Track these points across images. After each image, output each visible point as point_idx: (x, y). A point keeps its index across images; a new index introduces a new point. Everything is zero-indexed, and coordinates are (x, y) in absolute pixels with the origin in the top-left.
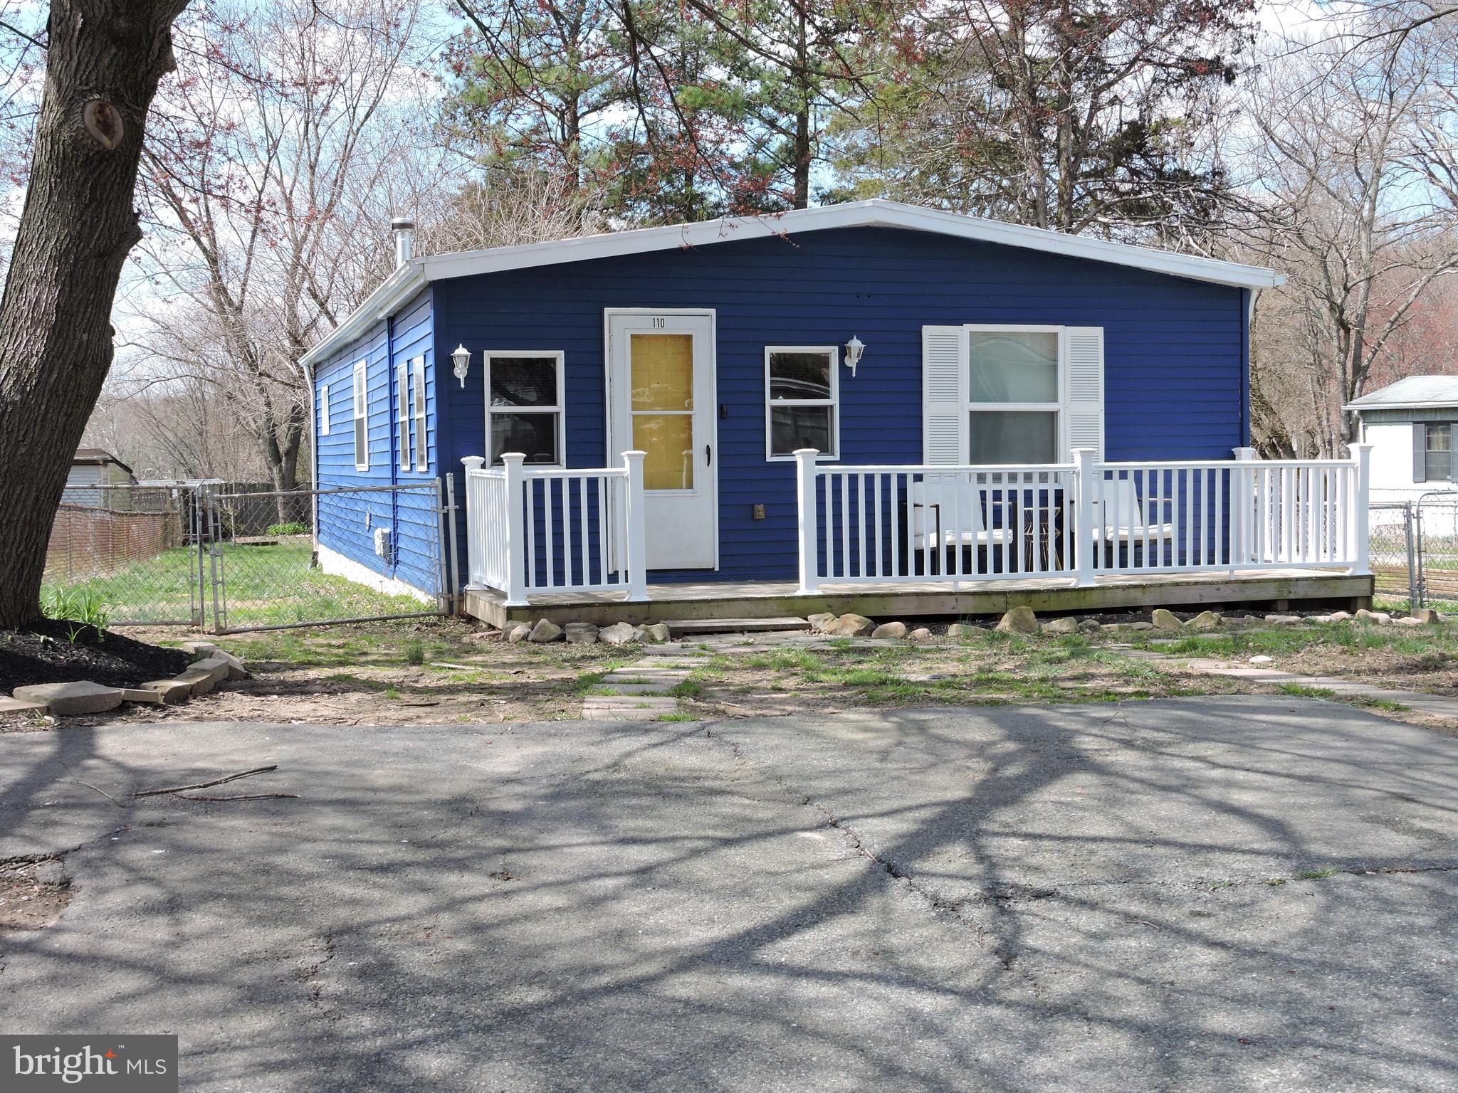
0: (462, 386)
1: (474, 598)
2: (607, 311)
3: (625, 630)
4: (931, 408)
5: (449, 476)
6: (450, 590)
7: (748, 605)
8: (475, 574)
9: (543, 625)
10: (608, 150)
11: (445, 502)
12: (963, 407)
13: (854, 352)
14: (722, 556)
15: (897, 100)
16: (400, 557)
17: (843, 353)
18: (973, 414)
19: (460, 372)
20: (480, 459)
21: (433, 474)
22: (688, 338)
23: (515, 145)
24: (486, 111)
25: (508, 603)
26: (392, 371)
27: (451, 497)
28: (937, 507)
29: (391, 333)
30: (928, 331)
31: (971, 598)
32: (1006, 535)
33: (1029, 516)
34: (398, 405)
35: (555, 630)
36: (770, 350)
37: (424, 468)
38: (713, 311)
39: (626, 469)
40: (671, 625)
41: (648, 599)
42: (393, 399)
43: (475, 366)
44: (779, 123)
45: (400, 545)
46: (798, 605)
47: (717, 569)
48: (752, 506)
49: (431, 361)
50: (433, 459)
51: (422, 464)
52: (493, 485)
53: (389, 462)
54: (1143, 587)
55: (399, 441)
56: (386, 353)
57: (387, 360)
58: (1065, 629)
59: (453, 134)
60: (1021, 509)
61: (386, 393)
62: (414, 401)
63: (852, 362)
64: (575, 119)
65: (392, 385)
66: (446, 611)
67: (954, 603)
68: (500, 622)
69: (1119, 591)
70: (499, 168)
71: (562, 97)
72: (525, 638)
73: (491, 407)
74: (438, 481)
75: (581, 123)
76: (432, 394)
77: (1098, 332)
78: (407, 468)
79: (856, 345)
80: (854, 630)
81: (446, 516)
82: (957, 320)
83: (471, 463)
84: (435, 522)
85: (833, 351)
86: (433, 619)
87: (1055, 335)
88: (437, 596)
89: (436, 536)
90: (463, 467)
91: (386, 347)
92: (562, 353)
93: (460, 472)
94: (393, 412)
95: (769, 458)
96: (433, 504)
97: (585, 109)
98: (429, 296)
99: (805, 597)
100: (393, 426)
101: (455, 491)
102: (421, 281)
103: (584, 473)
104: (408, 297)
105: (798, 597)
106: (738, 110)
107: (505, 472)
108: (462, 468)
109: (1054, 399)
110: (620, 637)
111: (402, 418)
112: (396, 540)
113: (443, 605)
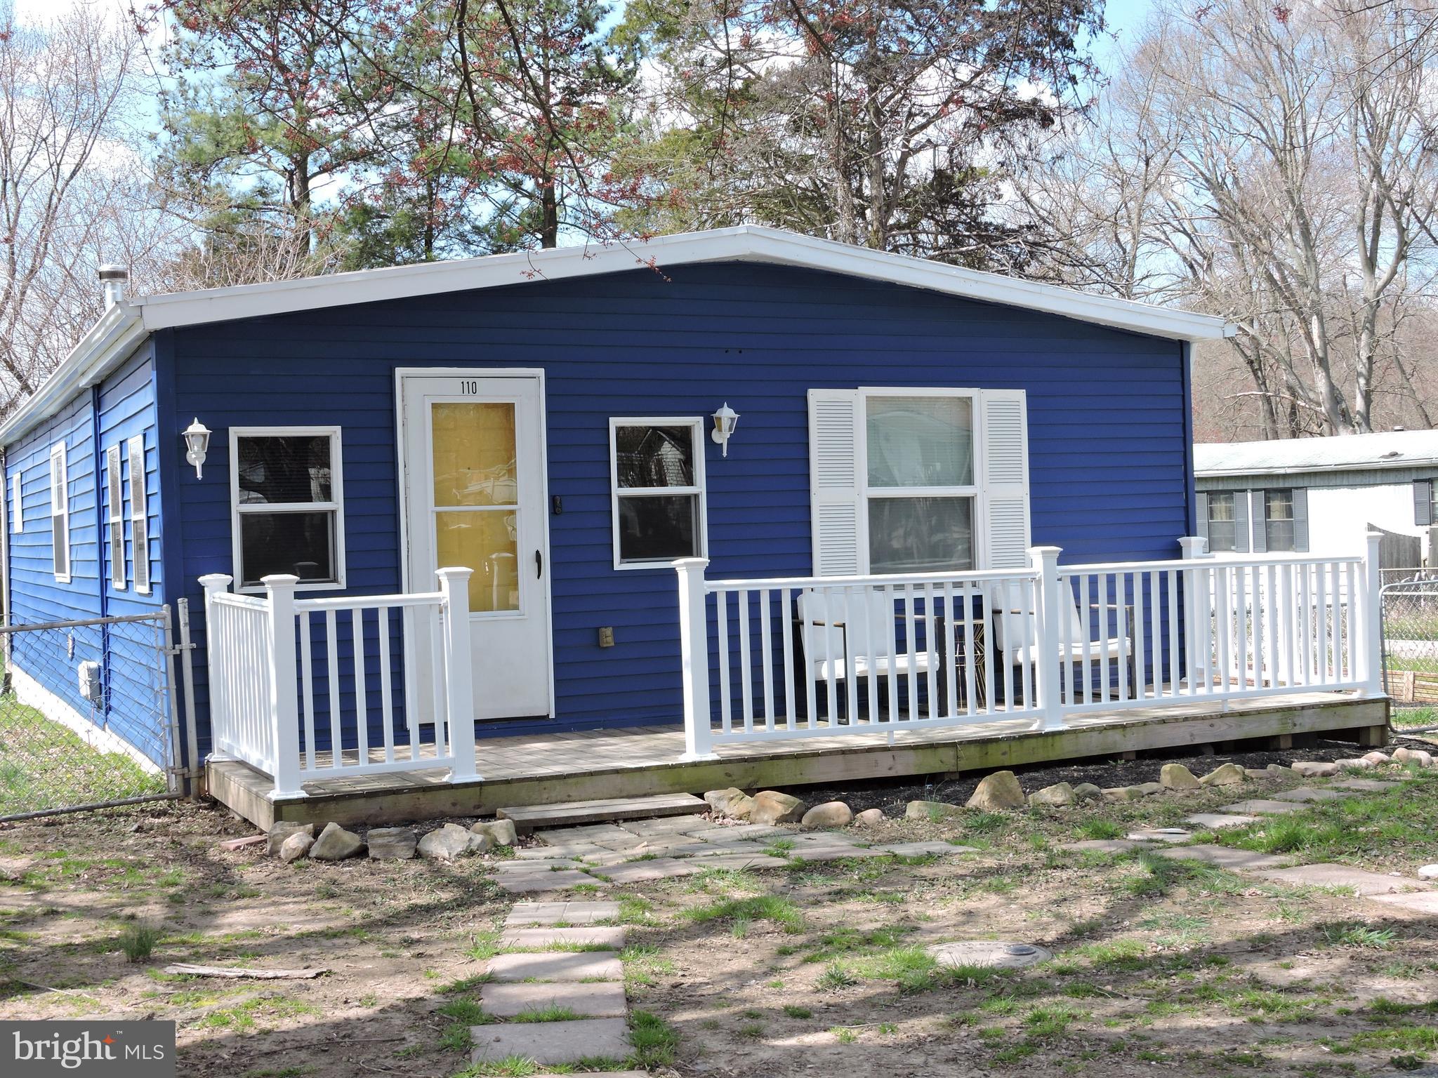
0: (199, 476)
1: (221, 777)
2: (399, 372)
3: (456, 836)
4: (821, 496)
5: (182, 603)
6: (185, 762)
7: (617, 779)
8: (221, 739)
9: (332, 834)
10: (342, 213)
11: (177, 639)
12: (861, 493)
13: (725, 424)
14: (558, 698)
15: (690, 140)
16: (113, 703)
17: (710, 426)
18: (875, 504)
19: (196, 457)
20: (227, 578)
21: (158, 598)
22: (508, 409)
23: (239, 207)
24: (205, 171)
25: (276, 794)
26: (99, 455)
27: (185, 631)
28: (843, 626)
29: (98, 405)
30: (816, 397)
31: (912, 752)
32: (931, 659)
33: (960, 632)
34: (109, 501)
35: (352, 840)
36: (615, 422)
37: (145, 589)
38: (540, 372)
39: (445, 594)
40: (517, 817)
41: (479, 778)
42: (100, 492)
43: (217, 449)
44: (524, 187)
45: (112, 685)
46: (686, 775)
47: (552, 716)
48: (597, 630)
49: (153, 442)
50: (158, 577)
51: (142, 582)
52: (248, 620)
53: (97, 575)
54: (1123, 727)
55: (111, 548)
56: (91, 432)
57: (92, 441)
58: (1059, 799)
59: (171, 194)
60: (950, 624)
61: (91, 484)
62: (130, 495)
63: (722, 437)
64: (305, 180)
65: (100, 474)
66: (180, 792)
67: (890, 762)
68: (263, 819)
69: (1095, 734)
70: (222, 228)
71: (290, 156)
72: (305, 853)
73: (239, 506)
74: (166, 610)
75: (311, 184)
76: (155, 487)
77: (1019, 396)
78: (122, 585)
79: (727, 414)
80: (778, 814)
81: (178, 659)
82: (852, 383)
83: (213, 584)
84: (163, 664)
85: (696, 423)
86: (163, 804)
87: (967, 402)
88: (168, 770)
89: (163, 682)
90: (201, 589)
91: (91, 423)
92: (338, 429)
93: (197, 596)
94: (101, 510)
95: (619, 565)
96: (158, 638)
97: (316, 169)
98: (151, 352)
99: (695, 765)
100: (102, 528)
101: (191, 624)
102: (138, 331)
103: (383, 602)
104: (120, 354)
105: (687, 765)
106: (481, 172)
107: (268, 604)
108: (200, 592)
109: (969, 481)
110: (450, 848)
111: (113, 518)
112: (107, 679)
113: (175, 785)
